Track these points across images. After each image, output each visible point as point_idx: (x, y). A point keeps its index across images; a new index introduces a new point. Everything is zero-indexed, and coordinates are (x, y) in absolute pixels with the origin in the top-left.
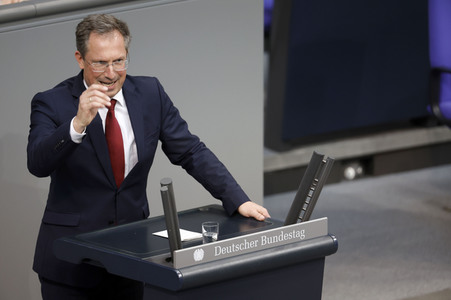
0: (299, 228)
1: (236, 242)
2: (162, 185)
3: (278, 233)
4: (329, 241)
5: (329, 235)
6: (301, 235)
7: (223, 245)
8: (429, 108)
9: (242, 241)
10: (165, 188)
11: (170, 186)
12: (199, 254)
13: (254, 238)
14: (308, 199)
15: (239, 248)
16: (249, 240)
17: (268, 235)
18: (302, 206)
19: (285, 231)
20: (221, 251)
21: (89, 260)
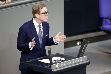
0: (81, 59)
1: (66, 63)
2: (48, 49)
3: (76, 60)
4: (88, 62)
5: (88, 60)
6: (81, 60)
7: (63, 63)
8: (100, 27)
9: (67, 62)
10: (49, 50)
11: (50, 49)
12: (57, 66)
13: (70, 61)
14: (82, 51)
15: (67, 64)
16: (69, 62)
17: (73, 61)
18: (81, 53)
19: (77, 60)
20: (62, 65)
21: (29, 68)
